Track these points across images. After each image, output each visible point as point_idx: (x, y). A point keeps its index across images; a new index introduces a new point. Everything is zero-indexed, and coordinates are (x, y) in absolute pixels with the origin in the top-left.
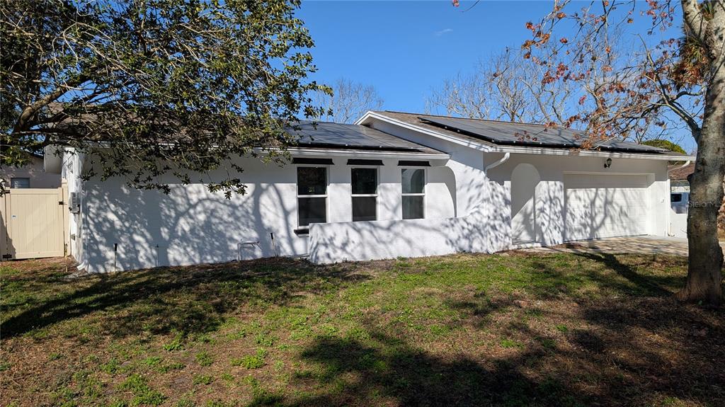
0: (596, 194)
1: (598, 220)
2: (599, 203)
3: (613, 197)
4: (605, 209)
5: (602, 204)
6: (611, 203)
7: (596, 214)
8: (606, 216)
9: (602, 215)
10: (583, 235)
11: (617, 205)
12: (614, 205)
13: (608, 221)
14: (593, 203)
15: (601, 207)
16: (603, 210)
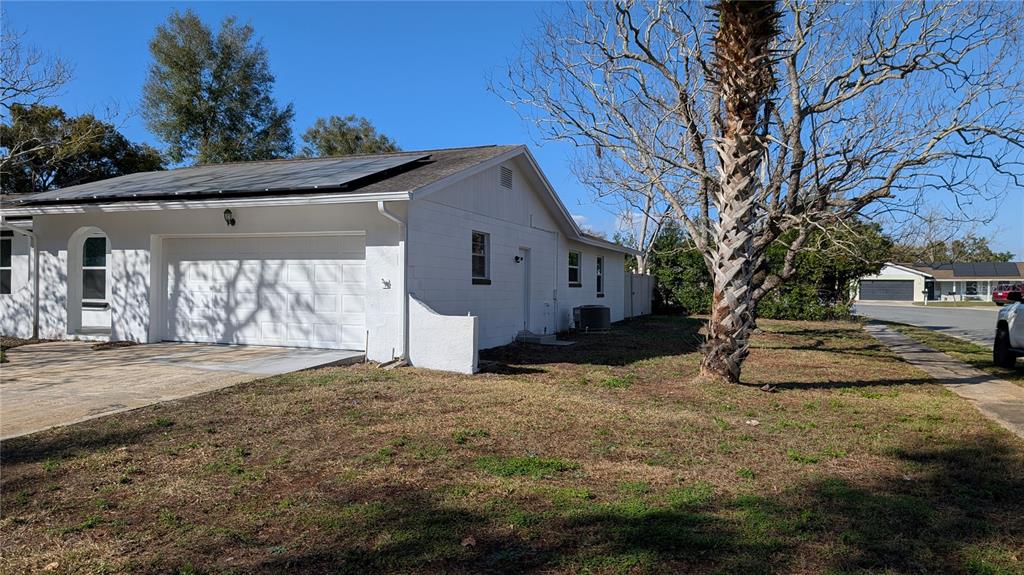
0: (240, 270)
1: (242, 313)
2: (242, 284)
3: (277, 275)
4: (258, 296)
5: (251, 286)
6: (272, 286)
7: (237, 303)
8: (259, 306)
9: (251, 306)
10: (208, 333)
11: (288, 289)
12: (280, 290)
13: (264, 316)
14: (231, 284)
15: (248, 291)
16: (253, 296)
